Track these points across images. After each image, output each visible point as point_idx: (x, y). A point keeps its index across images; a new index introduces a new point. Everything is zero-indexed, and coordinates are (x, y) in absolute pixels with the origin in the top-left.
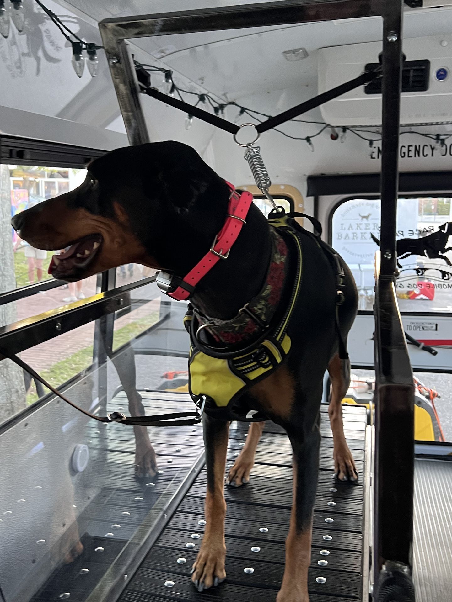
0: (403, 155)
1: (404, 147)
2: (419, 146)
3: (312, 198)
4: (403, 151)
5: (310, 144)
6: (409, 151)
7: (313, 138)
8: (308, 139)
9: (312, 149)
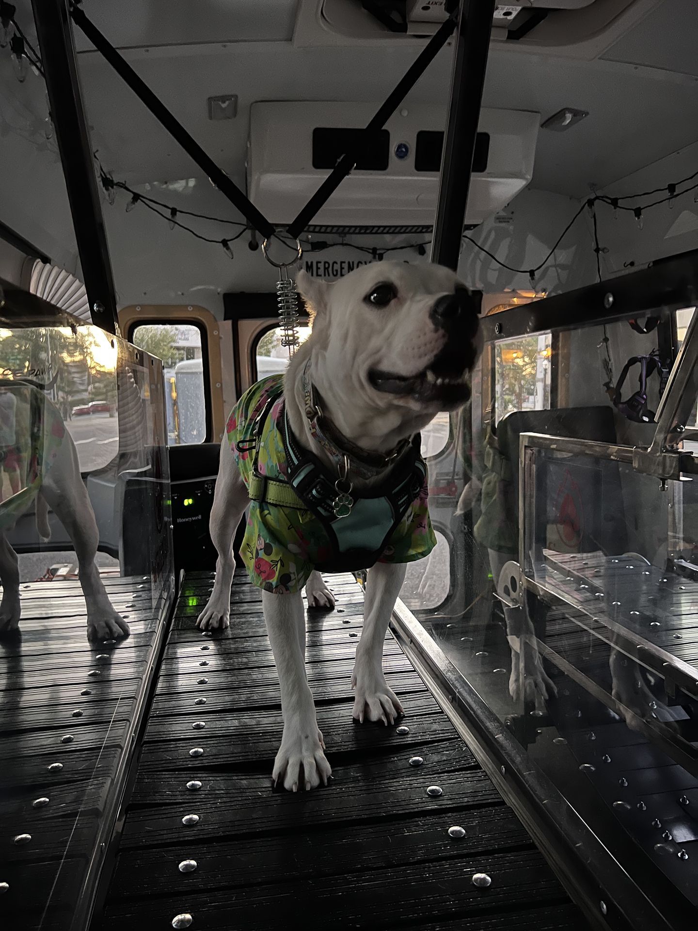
0: (335, 273)
1: (336, 263)
2: (353, 262)
3: (229, 322)
4: (335, 268)
5: (228, 248)
6: (342, 268)
7: (231, 242)
8: (225, 243)
9: (231, 256)
